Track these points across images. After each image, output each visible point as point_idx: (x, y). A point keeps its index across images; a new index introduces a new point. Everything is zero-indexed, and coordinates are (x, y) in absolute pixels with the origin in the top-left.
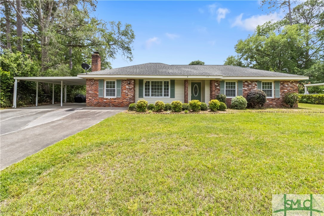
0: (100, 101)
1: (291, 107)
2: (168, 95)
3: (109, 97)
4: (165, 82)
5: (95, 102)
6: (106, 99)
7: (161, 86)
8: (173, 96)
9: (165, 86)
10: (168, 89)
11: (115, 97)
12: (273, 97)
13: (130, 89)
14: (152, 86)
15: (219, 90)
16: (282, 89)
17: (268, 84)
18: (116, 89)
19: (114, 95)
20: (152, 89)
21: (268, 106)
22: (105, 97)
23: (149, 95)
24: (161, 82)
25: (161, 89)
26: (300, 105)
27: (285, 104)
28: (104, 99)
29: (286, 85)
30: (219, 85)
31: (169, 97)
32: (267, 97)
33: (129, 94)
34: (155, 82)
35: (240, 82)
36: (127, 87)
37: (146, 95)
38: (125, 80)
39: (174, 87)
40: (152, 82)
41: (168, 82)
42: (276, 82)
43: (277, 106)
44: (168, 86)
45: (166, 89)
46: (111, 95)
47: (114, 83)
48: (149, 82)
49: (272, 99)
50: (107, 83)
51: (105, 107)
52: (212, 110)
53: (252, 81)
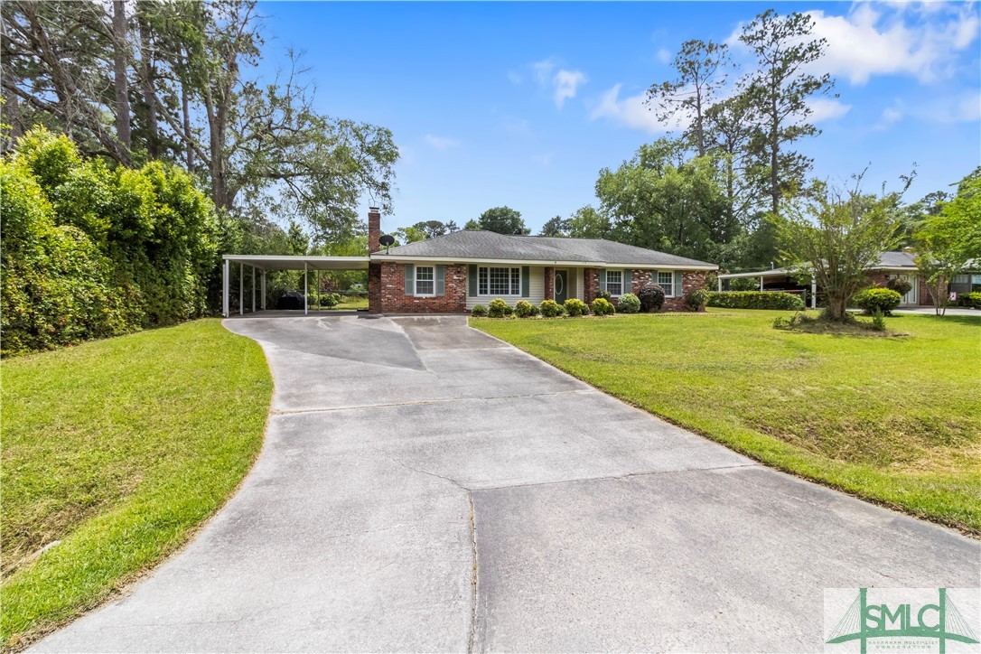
0: (407, 302)
1: (697, 310)
2: (518, 293)
3: (424, 296)
4: (513, 270)
5: (398, 304)
6: (419, 299)
7: (507, 276)
8: (526, 294)
9: (513, 276)
10: (518, 281)
11: (434, 295)
12: (672, 296)
13: (461, 281)
14: (492, 276)
15: (598, 284)
16: (685, 283)
17: (666, 275)
18: (434, 280)
19: (431, 292)
20: (492, 281)
21: (667, 310)
22: (416, 295)
23: (486, 292)
24: (507, 270)
25: (507, 281)
26: (707, 309)
27: (688, 307)
28: (416, 298)
29: (691, 278)
30: (598, 275)
31: (520, 295)
32: (666, 296)
33: (458, 289)
34: (497, 269)
35: (628, 271)
36: (455, 277)
37: (481, 292)
38: (452, 266)
39: (528, 279)
40: (492, 270)
41: (518, 270)
42: (677, 272)
43: (678, 310)
44: (518, 276)
45: (515, 281)
46: (425, 292)
47: (431, 270)
48: (486, 269)
49: (672, 299)
50: (419, 269)
51: (416, 312)
52: (597, 314)
53: (645, 270)
